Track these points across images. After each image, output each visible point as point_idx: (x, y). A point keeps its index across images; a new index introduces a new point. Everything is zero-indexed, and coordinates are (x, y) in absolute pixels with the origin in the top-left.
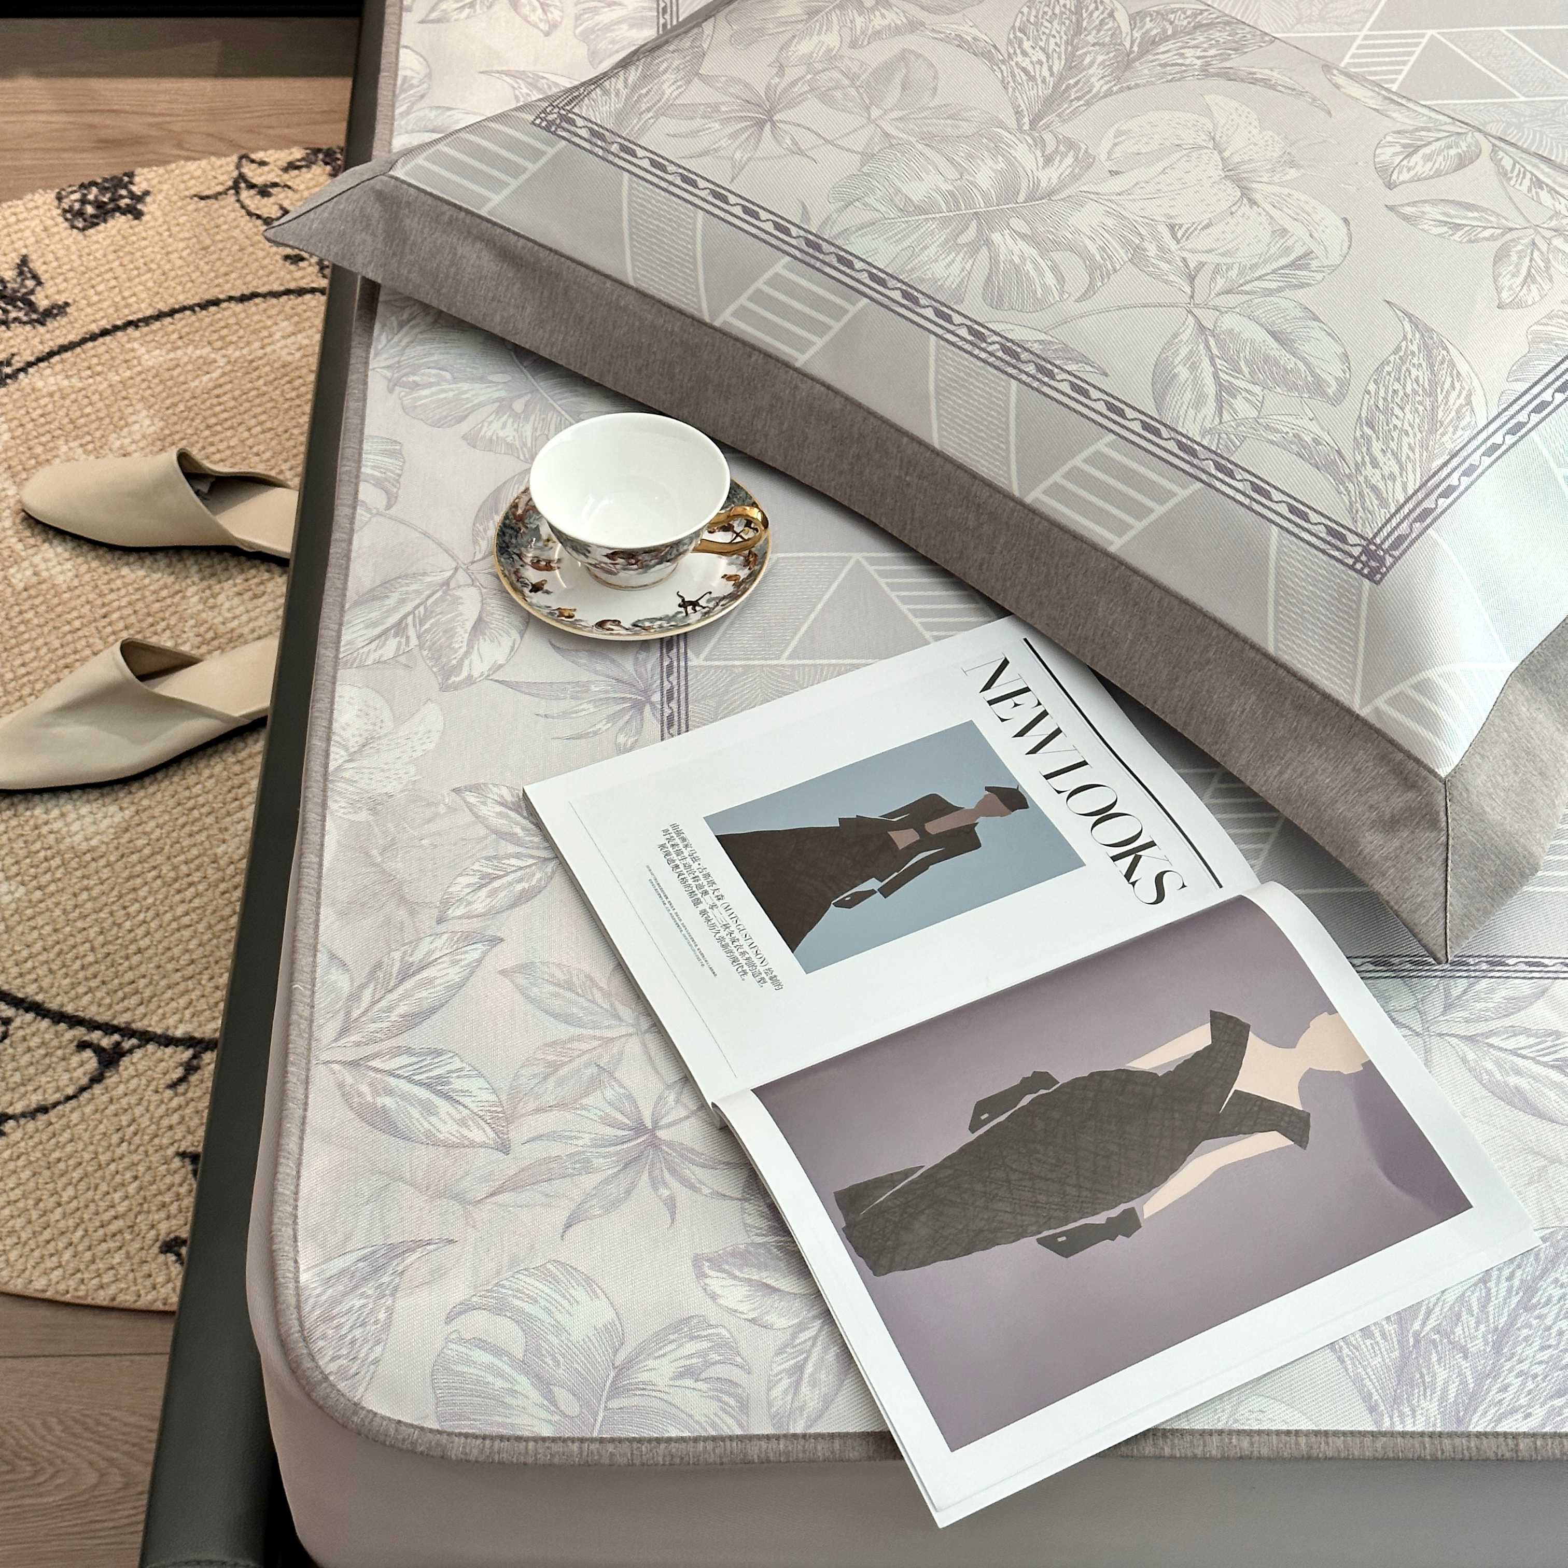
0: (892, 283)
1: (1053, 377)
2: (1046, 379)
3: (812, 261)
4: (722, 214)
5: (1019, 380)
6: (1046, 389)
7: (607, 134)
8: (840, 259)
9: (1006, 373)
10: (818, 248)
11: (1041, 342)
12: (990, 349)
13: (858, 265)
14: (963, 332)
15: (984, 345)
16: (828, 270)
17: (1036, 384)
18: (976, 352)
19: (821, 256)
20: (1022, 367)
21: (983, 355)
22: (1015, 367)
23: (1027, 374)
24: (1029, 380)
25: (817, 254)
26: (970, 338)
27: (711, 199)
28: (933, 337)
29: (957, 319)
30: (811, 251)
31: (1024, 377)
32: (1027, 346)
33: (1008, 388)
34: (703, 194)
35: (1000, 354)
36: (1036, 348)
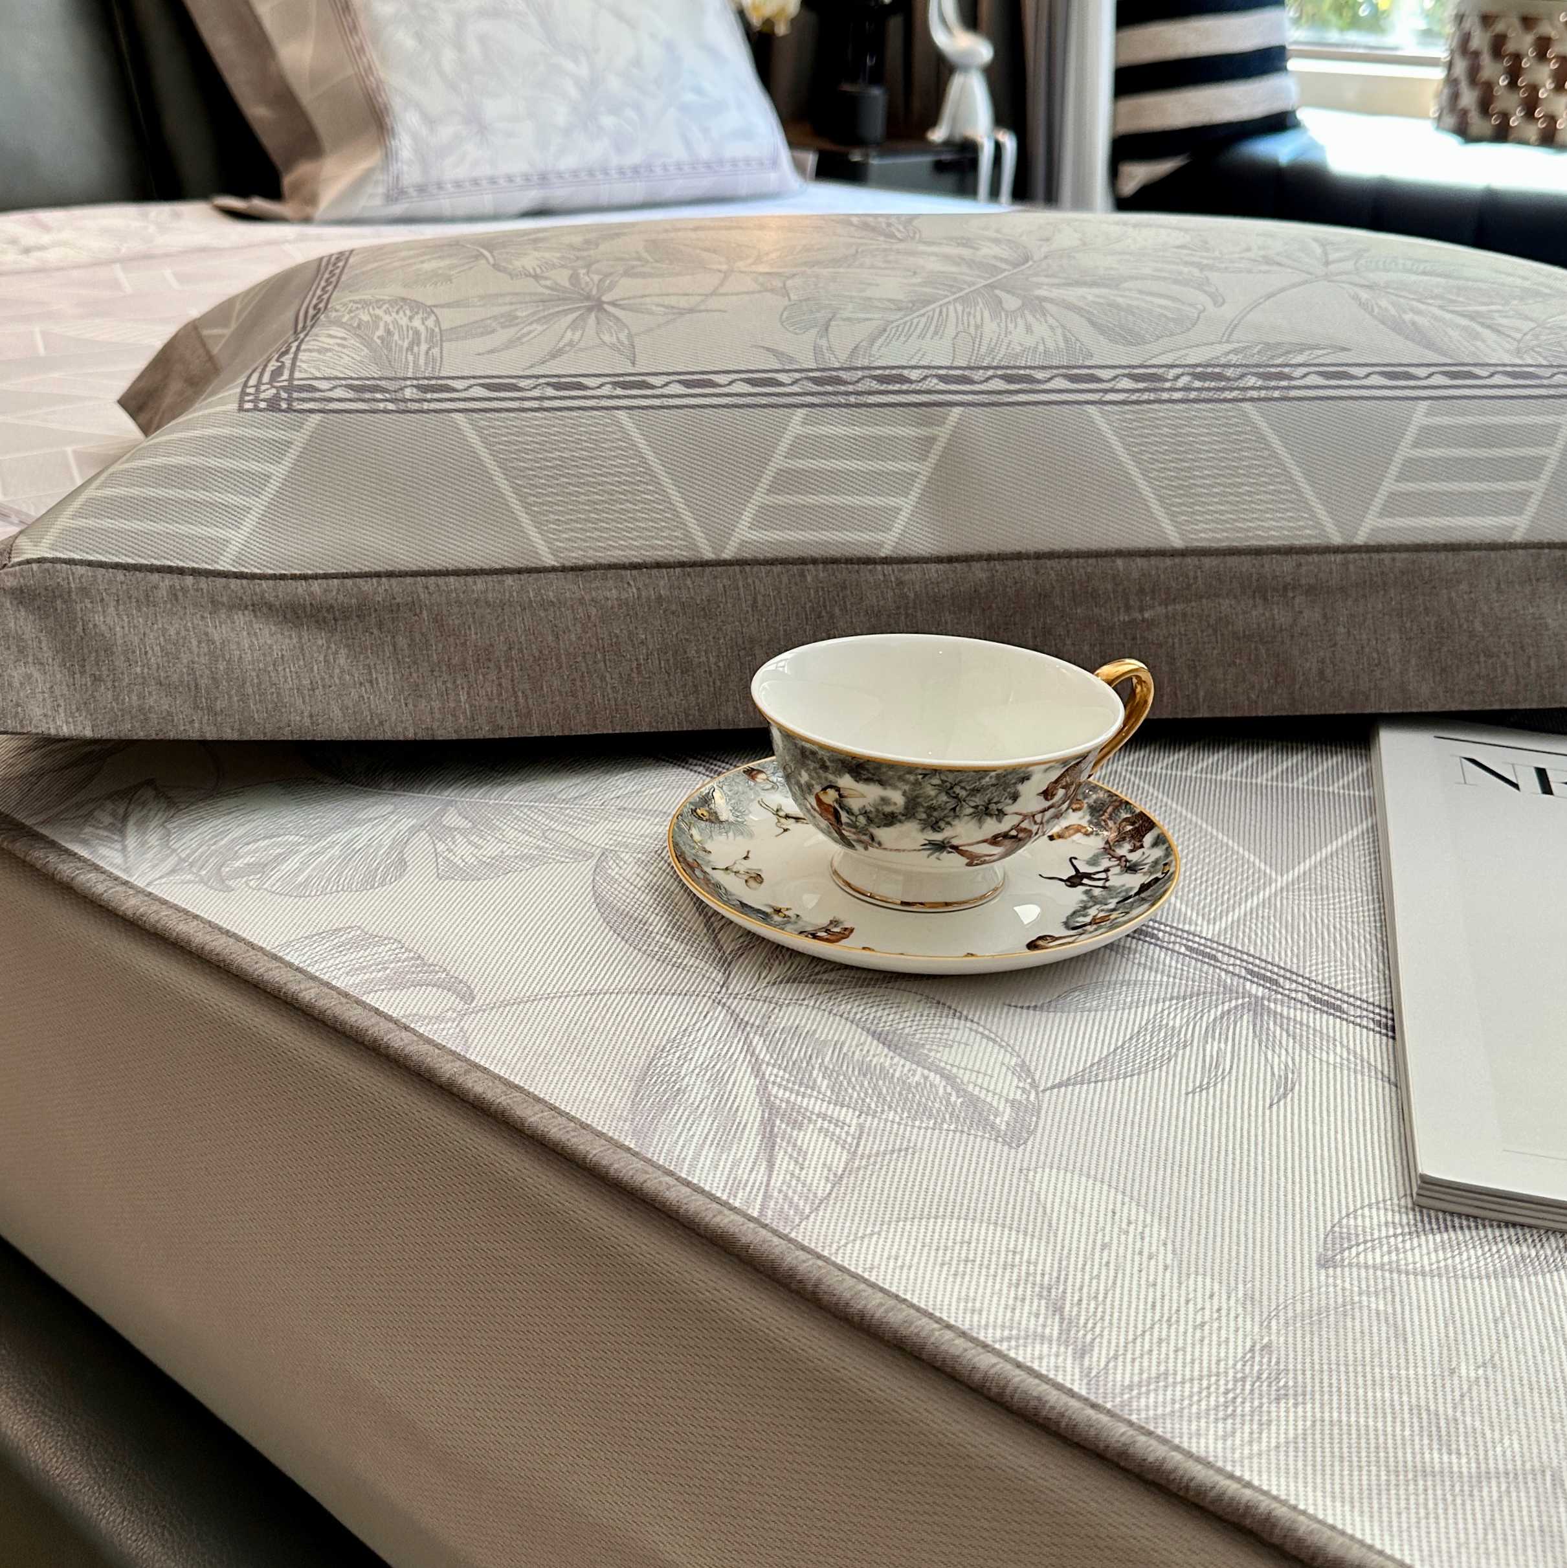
0: (978, 375)
1: (1289, 377)
2: (1284, 383)
3: (842, 399)
4: (657, 402)
5: (1252, 400)
6: (1293, 393)
7: (383, 383)
8: (881, 379)
9: (1225, 400)
10: (839, 381)
11: (1235, 351)
12: (1180, 383)
13: (914, 375)
14: (1126, 383)
15: (1168, 385)
16: (872, 399)
17: (1276, 394)
18: (1165, 396)
19: (850, 388)
20: (1241, 384)
21: (1177, 395)
22: (1232, 389)
23: (1253, 388)
24: (1263, 393)
25: (843, 388)
26: (1141, 385)
27: (619, 391)
28: (1091, 409)
29: (1105, 374)
30: (830, 388)
31: (1255, 394)
32: (1223, 361)
33: (1245, 414)
34: (606, 390)
35: (1197, 384)
36: (1234, 359)
